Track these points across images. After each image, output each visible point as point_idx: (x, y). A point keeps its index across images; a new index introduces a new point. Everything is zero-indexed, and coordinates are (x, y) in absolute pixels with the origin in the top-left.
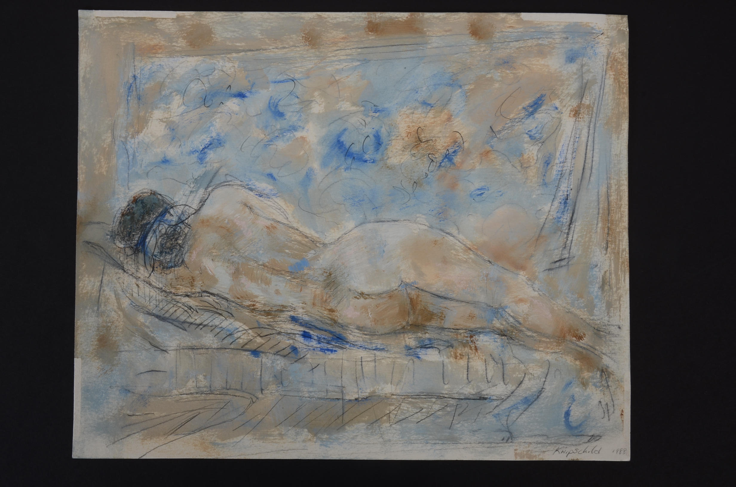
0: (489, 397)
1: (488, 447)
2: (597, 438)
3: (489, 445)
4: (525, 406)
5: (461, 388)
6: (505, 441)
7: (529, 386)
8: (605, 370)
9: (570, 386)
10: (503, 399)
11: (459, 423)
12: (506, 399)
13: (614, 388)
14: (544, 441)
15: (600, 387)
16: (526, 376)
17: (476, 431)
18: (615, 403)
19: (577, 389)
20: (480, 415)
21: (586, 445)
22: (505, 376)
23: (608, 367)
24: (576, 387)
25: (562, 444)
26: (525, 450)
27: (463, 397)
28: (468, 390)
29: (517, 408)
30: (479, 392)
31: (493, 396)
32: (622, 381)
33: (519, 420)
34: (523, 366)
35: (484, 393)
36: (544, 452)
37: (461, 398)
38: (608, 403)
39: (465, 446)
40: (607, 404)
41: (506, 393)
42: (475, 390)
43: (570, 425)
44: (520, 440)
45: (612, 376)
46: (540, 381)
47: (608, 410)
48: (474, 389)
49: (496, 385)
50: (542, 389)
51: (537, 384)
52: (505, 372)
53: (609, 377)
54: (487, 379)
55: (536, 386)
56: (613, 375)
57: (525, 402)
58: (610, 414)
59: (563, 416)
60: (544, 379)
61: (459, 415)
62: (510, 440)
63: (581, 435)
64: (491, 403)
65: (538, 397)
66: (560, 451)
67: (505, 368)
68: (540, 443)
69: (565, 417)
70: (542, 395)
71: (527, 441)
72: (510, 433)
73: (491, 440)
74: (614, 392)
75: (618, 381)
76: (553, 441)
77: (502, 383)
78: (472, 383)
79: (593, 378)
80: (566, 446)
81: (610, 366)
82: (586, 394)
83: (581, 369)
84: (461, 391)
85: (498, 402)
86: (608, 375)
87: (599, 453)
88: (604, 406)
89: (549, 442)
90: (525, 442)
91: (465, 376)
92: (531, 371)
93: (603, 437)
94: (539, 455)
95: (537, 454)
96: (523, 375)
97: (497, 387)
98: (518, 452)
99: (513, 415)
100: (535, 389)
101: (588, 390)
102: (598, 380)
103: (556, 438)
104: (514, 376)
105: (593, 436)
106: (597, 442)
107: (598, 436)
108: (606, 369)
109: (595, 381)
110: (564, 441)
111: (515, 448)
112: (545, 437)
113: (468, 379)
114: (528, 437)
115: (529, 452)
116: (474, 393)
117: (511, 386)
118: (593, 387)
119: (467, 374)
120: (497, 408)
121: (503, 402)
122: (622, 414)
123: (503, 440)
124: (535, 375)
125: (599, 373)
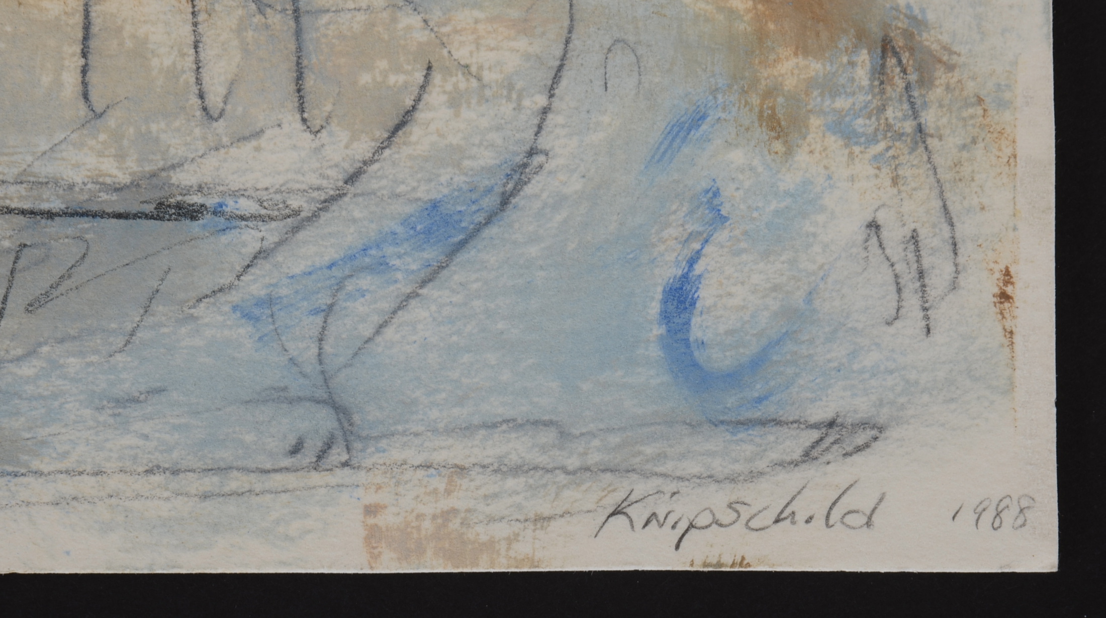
0: (211, 202)
1: (205, 496)
2: (861, 438)
3: (210, 482)
4: (432, 254)
5: (44, 146)
6: (307, 457)
7: (455, 140)
8: (899, 42)
9: (695, 134)
10: (296, 213)
11: (32, 353)
12: (315, 216)
13: (952, 141)
14: (542, 460)
15: (873, 139)
16: (437, 78)
17: (135, 400)
18: (965, 229)
19: (737, 156)
20: (159, 308)
21: (793, 479)
22: (310, 82)
23: (919, 23)
24: (729, 145)
25: (646, 475)
26: (428, 509)
27: (56, 205)
28: (90, 161)
29: (382, 266)
30: (154, 175)
31: (236, 194)
32: (1003, 104)
33: (389, 333)
34: (415, 21)
35: (184, 178)
36: (542, 520)
37: (45, 206)
38: (923, 233)
39: (68, 486)
40: (914, 237)
41: (314, 180)
42: (132, 164)
43: (695, 365)
44: (396, 455)
45: (940, 74)
46: (518, 108)
47: (921, 274)
48: (120, 157)
49: (259, 134)
50: (532, 153)
51: (498, 128)
52: (312, 60)
53: (926, 82)
54: (201, 96)
55: (495, 137)
56: (951, 68)
57: (428, 232)
58: (932, 293)
59: (655, 308)
60: (541, 100)
61: (31, 308)
62: (338, 454)
63: (763, 423)
64: (224, 239)
65: (505, 201)
66: (639, 513)
67: (307, 36)
68: (517, 470)
69: (665, 317)
70: (528, 190)
71: (439, 457)
72: (341, 411)
73: (225, 455)
74: (957, 164)
75: (980, 100)
76: (594, 458)
77: (292, 121)
78: (111, 121)
79: (830, 88)
80: (672, 486)
81: (931, 16)
82: (789, 180)
83: (761, 36)
84: (45, 169)
85: (271, 233)
86: (919, 69)
87: (868, 524)
88: (895, 251)
89: (573, 462)
90: (427, 466)
91: (71, 80)
92: (462, 54)
93: (893, 433)
94: (512, 540)
95: (501, 530)
96: (419, 77)
97: (263, 141)
98: (386, 519)
99: (360, 307)
100: (487, 158)
101: (801, 157)
102: (862, 98)
103: (614, 439)
104: (365, 79)
105: (831, 424)
106: (857, 458)
107: (864, 424)
108: (908, 35)
109: (842, 103)
110: (661, 457)
111: (371, 498)
112: (548, 436)
113: (86, 96)
114: (449, 431)
115: (455, 524)
116: (124, 178)
117: (343, 136)
118: (834, 142)
119: (84, 71)
120: (262, 268)
121: (296, 229)
122: (1004, 297)
123: (296, 450)
124: (487, 76)
125: (864, 56)
